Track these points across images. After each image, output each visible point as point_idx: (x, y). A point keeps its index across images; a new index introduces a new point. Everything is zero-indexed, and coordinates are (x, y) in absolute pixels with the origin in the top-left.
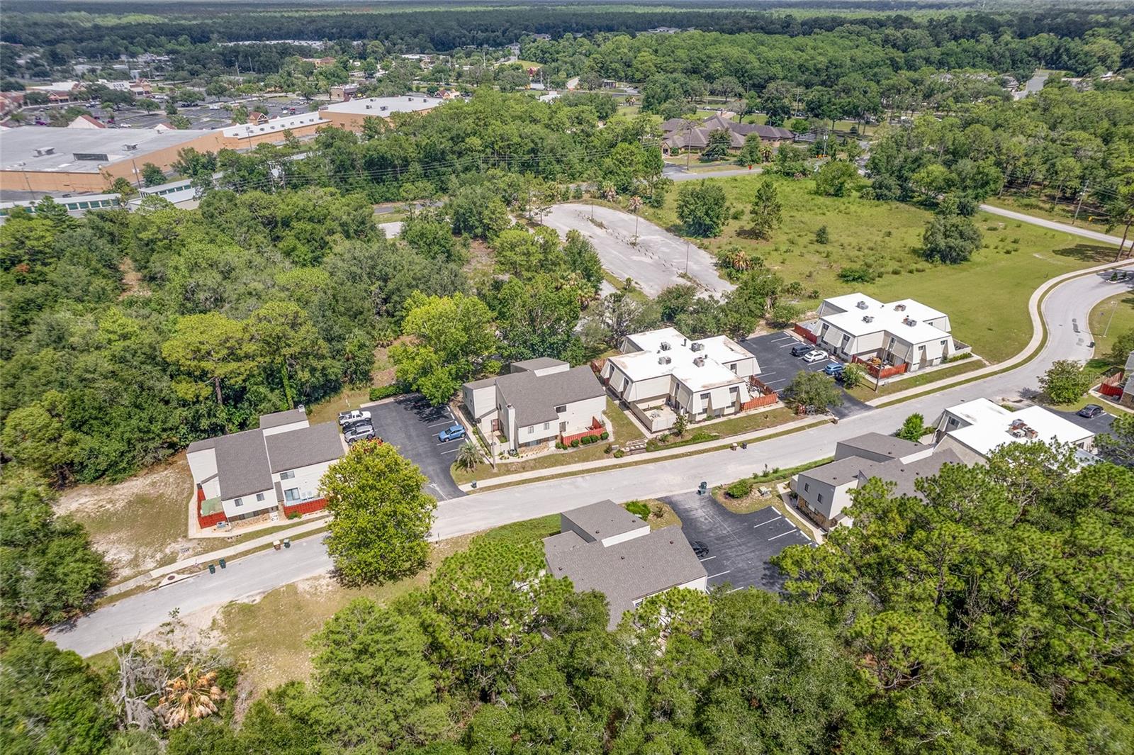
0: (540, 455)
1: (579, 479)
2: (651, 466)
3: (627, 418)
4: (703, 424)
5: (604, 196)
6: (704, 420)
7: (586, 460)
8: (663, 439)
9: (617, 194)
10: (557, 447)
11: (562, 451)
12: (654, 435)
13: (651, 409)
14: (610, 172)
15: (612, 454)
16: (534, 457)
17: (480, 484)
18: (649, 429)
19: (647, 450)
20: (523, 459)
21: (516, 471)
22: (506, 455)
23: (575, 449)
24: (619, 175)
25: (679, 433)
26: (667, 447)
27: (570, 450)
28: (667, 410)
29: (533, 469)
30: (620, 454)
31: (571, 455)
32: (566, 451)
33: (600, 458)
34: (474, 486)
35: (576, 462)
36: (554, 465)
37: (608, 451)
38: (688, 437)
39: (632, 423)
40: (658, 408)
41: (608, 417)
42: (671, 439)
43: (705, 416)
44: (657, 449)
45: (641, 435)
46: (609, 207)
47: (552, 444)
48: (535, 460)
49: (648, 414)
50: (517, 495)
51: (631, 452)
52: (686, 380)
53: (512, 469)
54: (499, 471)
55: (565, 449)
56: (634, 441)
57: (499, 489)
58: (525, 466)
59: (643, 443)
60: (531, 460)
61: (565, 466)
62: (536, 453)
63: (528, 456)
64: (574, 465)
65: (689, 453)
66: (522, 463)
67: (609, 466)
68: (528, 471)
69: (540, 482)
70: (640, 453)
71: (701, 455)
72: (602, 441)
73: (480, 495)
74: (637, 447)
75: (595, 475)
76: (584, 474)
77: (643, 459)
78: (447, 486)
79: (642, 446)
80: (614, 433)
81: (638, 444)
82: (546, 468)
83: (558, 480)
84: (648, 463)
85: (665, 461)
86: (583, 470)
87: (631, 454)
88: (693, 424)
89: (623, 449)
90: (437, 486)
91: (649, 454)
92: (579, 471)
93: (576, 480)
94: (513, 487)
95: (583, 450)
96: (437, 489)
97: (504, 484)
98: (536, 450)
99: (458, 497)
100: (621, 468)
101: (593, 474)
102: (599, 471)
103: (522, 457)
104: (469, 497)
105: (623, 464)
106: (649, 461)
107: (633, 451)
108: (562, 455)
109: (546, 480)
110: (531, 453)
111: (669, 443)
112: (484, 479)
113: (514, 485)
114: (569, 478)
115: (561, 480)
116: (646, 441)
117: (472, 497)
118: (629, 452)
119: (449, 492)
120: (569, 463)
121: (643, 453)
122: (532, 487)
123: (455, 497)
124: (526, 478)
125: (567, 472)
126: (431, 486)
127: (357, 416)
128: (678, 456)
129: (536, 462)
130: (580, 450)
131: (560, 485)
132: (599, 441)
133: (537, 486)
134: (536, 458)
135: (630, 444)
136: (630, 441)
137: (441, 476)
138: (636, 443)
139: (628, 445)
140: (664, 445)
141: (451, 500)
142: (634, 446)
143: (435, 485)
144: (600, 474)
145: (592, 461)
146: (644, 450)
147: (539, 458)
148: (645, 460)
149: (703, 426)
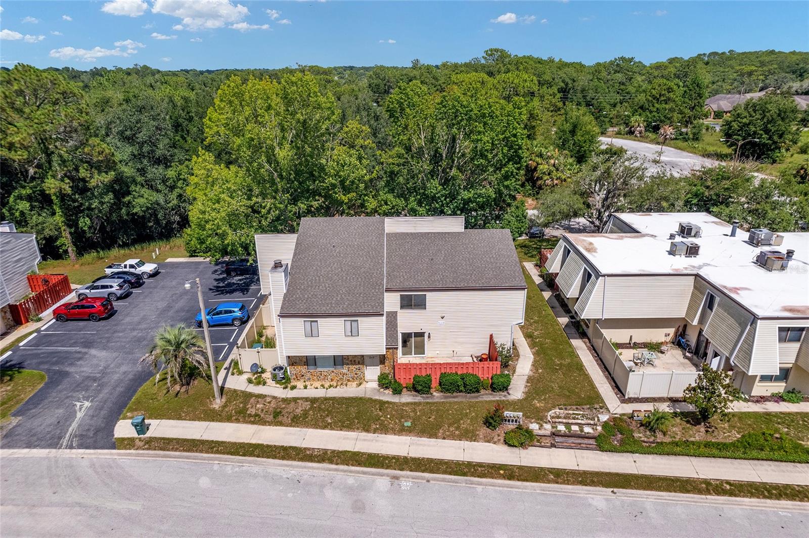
0: (333, 393)
1: (380, 480)
2: (598, 497)
3: (573, 354)
4: (776, 407)
5: (631, 133)
6: (778, 398)
7: (429, 431)
8: (652, 424)
9: (646, 131)
10: (384, 382)
11: (387, 396)
12: (628, 408)
13: (636, 346)
14: (642, 108)
15: (500, 431)
16: (320, 393)
17: (159, 428)
18: (619, 389)
19: (601, 443)
20: (290, 394)
21: (257, 420)
22: (267, 376)
23: (418, 399)
24: (651, 112)
25: (700, 417)
26: (660, 450)
27: (407, 398)
28: (675, 356)
29: (297, 421)
30: (522, 438)
31: (399, 412)
32: (396, 399)
33: (469, 435)
34: (141, 428)
35: (402, 431)
36: (345, 424)
37: (493, 420)
38: (726, 433)
39: (580, 367)
40: (655, 347)
42: (677, 430)
43: (779, 387)
44: (628, 446)
45: (594, 400)
46: (635, 140)
47: (372, 373)
48: (313, 401)
49: (626, 356)
50: (204, 482)
51: (556, 440)
52: (736, 290)
53: (252, 411)
54: (225, 406)
55: (397, 391)
56: (571, 412)
57: (184, 451)
58: (284, 412)
59: (592, 422)
60: (306, 399)
61: (370, 436)
62: (330, 386)
63: (305, 387)
64: (391, 438)
65: (728, 482)
66: (285, 400)
67: (480, 465)
68: (281, 424)
69: (285, 462)
70: (579, 447)
71: (768, 501)
72: (491, 394)
73: (138, 455)
74: (575, 428)
75: (428, 481)
76: (402, 470)
77: (582, 468)
78: (103, 413)
79: (587, 430)
80: (528, 382)
81: (579, 421)
82: (324, 427)
83: (330, 470)
84: (593, 483)
85: (644, 489)
86: (405, 458)
87: (553, 446)
88: (746, 400)
89: (534, 427)
90: (89, 409)
91: (603, 457)
92: (394, 457)
93: (374, 481)
94: (217, 456)
95: (434, 403)
96: (79, 415)
97: (203, 442)
98: (332, 380)
99: (87, 448)
100: (509, 479)
101: (426, 475)
102: (445, 472)
103: (293, 388)
104: (111, 454)
105: (520, 468)
106: (596, 480)
107: (558, 439)
108: (382, 403)
109: (302, 460)
110: (318, 384)
111: (667, 439)
112: (178, 419)
113: (224, 453)
114: (358, 472)
115: (336, 470)
116: (604, 418)
117: (119, 454)
118: (549, 439)
119: (89, 430)
120: (384, 429)
121: (587, 449)
122: (255, 469)
123: (80, 446)
124: (260, 442)
125: (363, 454)
126: (78, 404)
127: (132, 266)
128: (689, 487)
129: (312, 408)
130: (428, 403)
131: (322, 486)
132: (482, 392)
133: (269, 470)
134: (319, 398)
135: (558, 417)
136: (560, 409)
137: (120, 389)
138: (574, 418)
139: (552, 417)
140: (651, 440)
141: (68, 450)
142: (568, 425)
143: (87, 404)
144: (444, 480)
145: (444, 438)
146: (592, 441)
147: (326, 399)
148: (585, 472)
149: (776, 413)
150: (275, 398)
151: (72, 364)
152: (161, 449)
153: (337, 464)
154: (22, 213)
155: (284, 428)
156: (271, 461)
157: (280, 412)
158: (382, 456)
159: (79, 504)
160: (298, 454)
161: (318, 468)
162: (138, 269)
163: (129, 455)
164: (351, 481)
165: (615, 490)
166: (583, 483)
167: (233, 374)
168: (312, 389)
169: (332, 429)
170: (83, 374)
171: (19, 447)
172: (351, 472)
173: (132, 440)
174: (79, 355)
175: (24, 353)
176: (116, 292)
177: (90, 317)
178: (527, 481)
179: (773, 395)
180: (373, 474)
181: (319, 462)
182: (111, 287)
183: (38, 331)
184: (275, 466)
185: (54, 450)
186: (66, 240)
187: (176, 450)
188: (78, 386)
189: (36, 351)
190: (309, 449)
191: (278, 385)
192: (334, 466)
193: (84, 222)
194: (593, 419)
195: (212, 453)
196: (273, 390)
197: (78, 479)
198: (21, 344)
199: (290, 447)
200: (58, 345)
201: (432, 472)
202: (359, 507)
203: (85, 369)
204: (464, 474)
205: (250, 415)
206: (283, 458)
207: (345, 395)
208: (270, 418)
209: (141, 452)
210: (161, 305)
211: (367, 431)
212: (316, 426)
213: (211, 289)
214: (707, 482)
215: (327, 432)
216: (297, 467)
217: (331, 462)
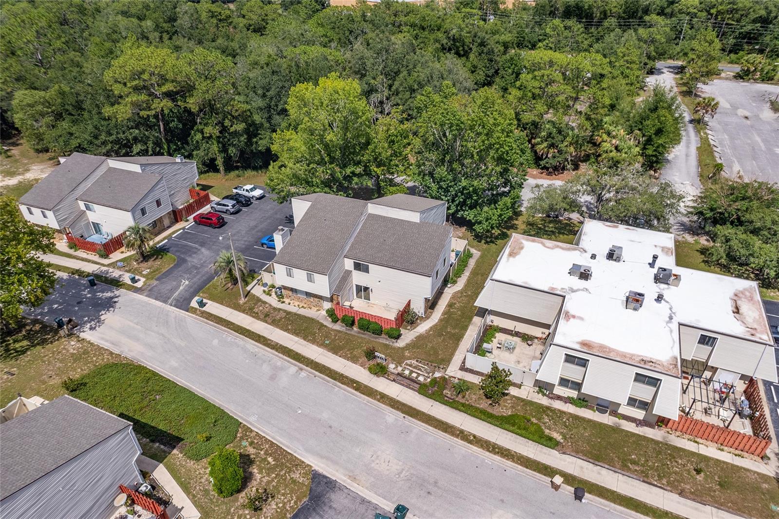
0: (301, 311)
1: (292, 367)
2: (392, 416)
3: (466, 328)
4: (558, 405)
6: (568, 400)
7: (335, 349)
8: (462, 388)
10: (330, 313)
11: (328, 323)
12: (459, 374)
13: (517, 334)
15: (371, 363)
16: (295, 310)
18: (465, 360)
19: (423, 390)
20: (279, 306)
21: (256, 316)
22: (274, 291)
23: (344, 329)
26: (453, 404)
27: (338, 326)
29: (275, 323)
30: (380, 371)
31: (328, 334)
32: (331, 325)
33: (354, 359)
35: (322, 345)
36: (295, 332)
37: (368, 355)
38: (504, 410)
39: (461, 338)
40: (529, 340)
41: (444, 313)
42: (474, 397)
43: (573, 394)
44: (435, 396)
45: (444, 362)
47: (326, 306)
48: (288, 313)
50: (215, 342)
52: (571, 317)
53: (256, 310)
54: (245, 303)
55: (335, 321)
56: (420, 365)
57: (216, 323)
58: (271, 315)
59: (426, 375)
60: (285, 311)
61: (305, 342)
62: (303, 307)
63: (289, 304)
64: (315, 347)
65: (475, 436)
66: (275, 309)
67: (347, 377)
68: (266, 322)
69: (256, 343)
70: (408, 387)
71: (488, 453)
72: (387, 339)
73: (195, 318)
74: (414, 375)
75: (315, 377)
76: (307, 366)
77: (398, 399)
78: (192, 290)
79: (421, 379)
80: (416, 338)
81: (419, 372)
82: (285, 330)
83: (274, 355)
84: (397, 409)
85: (423, 422)
86: (313, 360)
87: (394, 380)
88: (544, 395)
89: (392, 366)
90: (187, 285)
91: (416, 397)
92: (307, 358)
93: (289, 367)
94: (229, 330)
95: (351, 334)
96: (181, 288)
97: (225, 321)
98: (305, 303)
99: (177, 308)
100: (356, 390)
101: (317, 373)
102: (327, 375)
103: (283, 302)
104: (185, 314)
105: (366, 386)
106: (400, 407)
107: (400, 378)
108: (322, 325)
109: (264, 345)
110: (297, 303)
111: (463, 401)
112: (221, 304)
113: (231, 330)
114: (286, 360)
115: (277, 356)
116: (437, 375)
117: (188, 315)
118: (395, 376)
119: (181, 298)
120: (314, 341)
121: (412, 389)
122: (241, 343)
123: (176, 306)
124: (250, 329)
125: (294, 351)
126: (184, 281)
127: (247, 191)
128: (449, 430)
129: (285, 317)
130: (346, 333)
131: (265, 362)
132: (383, 335)
133: (246, 345)
134: (292, 313)
135: (410, 366)
136: (417, 361)
137: (204, 278)
138: (419, 370)
139: (407, 364)
140: (452, 397)
141: (169, 306)
142: (412, 372)
143: (187, 282)
144: (323, 379)
145: (340, 357)
146: (418, 386)
147: (296, 314)
148: (398, 401)
149: (555, 409)
150: (270, 305)
151: (190, 256)
152: (207, 319)
153: (279, 353)
154: (197, 142)
155: (266, 324)
156: (250, 340)
157: (269, 315)
158: (302, 356)
159: (163, 335)
160: (264, 341)
161: (269, 352)
162: (251, 193)
163: (192, 317)
164: (279, 363)
165: (406, 416)
166: (392, 407)
167: (259, 285)
168: (292, 306)
169: (289, 333)
170: (193, 263)
171: (152, 298)
172: (283, 359)
173: (196, 309)
174: (196, 251)
175: (173, 242)
176: (230, 210)
177: (209, 225)
178: (364, 394)
179: (569, 398)
180: (292, 364)
181: (271, 349)
182: (228, 206)
183: (184, 228)
184: (251, 344)
185: (164, 304)
186: (220, 162)
187: (212, 321)
188: (187, 270)
189: (178, 243)
190: (270, 340)
191: (277, 299)
192: (277, 353)
193: (232, 151)
194: (429, 373)
195: (227, 328)
196: (273, 301)
197: (167, 322)
198: (173, 236)
199: (263, 336)
200: (189, 240)
201: (321, 372)
202: (273, 378)
203: (195, 260)
204: (335, 379)
205: (254, 312)
206: (256, 341)
207: (307, 315)
208: (262, 317)
209: (198, 317)
210: (253, 223)
211: (305, 339)
212: (282, 329)
213: (287, 217)
214: (462, 432)
215: (286, 333)
216: (260, 348)
217: (277, 351)
